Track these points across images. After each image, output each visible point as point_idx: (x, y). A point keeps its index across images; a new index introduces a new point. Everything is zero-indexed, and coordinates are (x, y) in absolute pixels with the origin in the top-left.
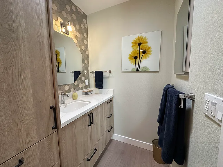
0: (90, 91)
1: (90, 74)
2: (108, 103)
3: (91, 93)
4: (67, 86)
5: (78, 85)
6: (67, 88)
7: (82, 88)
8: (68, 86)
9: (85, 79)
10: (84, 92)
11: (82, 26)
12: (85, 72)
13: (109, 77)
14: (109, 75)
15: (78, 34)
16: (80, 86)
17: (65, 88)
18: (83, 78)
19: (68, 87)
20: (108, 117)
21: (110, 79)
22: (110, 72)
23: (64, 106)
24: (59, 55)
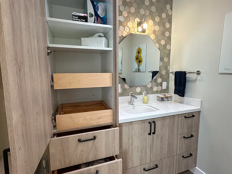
0: (167, 98)
1: (171, 75)
2: (185, 117)
3: (168, 100)
4: (138, 87)
5: (152, 88)
6: (138, 90)
7: (157, 92)
8: (141, 87)
9: (163, 81)
10: (160, 97)
11: (164, 16)
12: (164, 72)
13: (196, 80)
14: (197, 77)
15: (157, 28)
16: (155, 89)
17: (137, 90)
18: (159, 80)
19: (140, 89)
20: (184, 137)
21: (197, 82)
22: (198, 73)
23: (132, 108)
24: (141, 53)
